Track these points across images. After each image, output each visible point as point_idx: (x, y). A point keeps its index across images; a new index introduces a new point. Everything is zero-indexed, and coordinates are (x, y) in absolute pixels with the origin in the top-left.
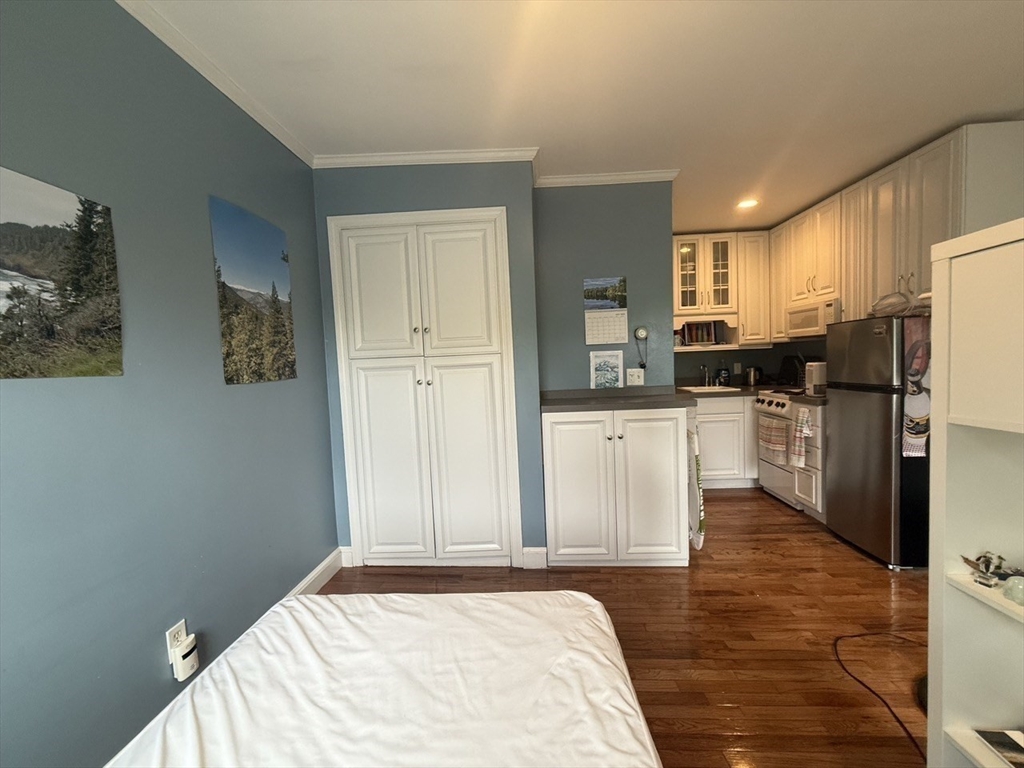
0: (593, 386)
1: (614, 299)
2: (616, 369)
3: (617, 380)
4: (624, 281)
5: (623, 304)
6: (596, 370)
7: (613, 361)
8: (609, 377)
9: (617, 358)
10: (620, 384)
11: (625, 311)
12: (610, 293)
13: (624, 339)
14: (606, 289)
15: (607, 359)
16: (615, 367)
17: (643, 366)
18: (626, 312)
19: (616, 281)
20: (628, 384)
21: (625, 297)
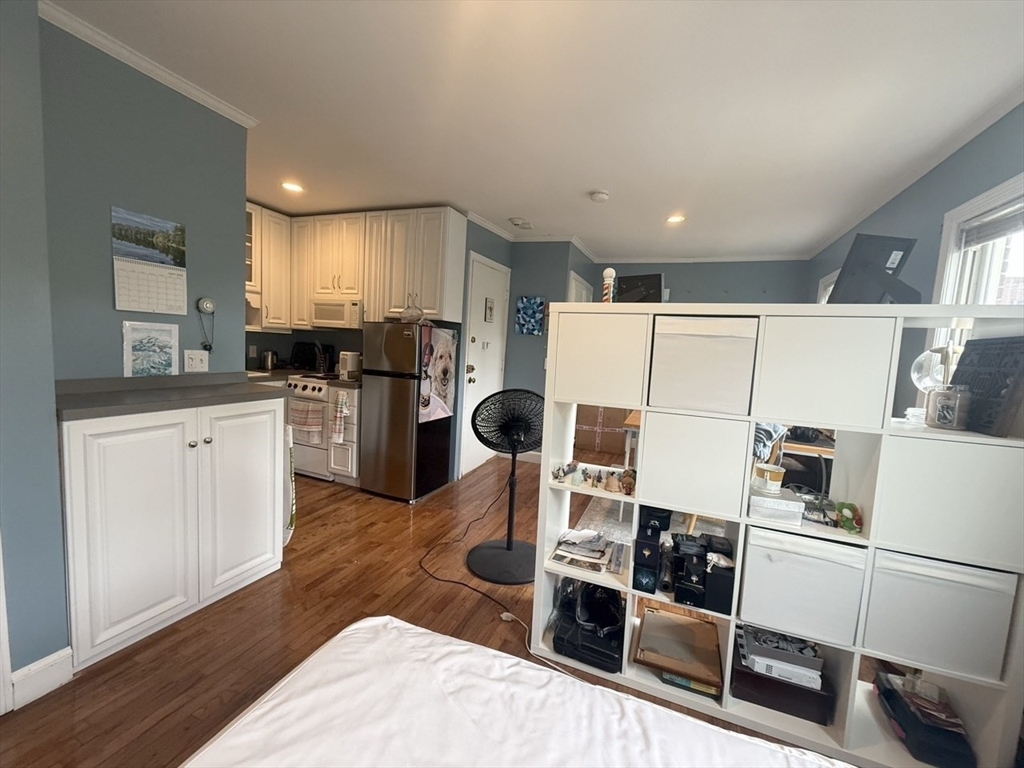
0: (128, 373)
1: (166, 250)
2: (167, 350)
3: (170, 365)
4: (182, 230)
5: (180, 260)
6: (134, 348)
7: (163, 339)
8: (157, 360)
9: (170, 335)
10: (175, 371)
11: (183, 272)
12: (159, 240)
13: (180, 308)
14: (153, 234)
15: (154, 334)
16: (165, 347)
17: (207, 348)
18: (185, 274)
19: (170, 226)
20: (187, 370)
21: (184, 252)
